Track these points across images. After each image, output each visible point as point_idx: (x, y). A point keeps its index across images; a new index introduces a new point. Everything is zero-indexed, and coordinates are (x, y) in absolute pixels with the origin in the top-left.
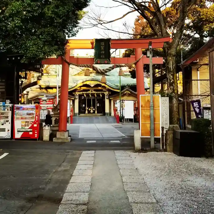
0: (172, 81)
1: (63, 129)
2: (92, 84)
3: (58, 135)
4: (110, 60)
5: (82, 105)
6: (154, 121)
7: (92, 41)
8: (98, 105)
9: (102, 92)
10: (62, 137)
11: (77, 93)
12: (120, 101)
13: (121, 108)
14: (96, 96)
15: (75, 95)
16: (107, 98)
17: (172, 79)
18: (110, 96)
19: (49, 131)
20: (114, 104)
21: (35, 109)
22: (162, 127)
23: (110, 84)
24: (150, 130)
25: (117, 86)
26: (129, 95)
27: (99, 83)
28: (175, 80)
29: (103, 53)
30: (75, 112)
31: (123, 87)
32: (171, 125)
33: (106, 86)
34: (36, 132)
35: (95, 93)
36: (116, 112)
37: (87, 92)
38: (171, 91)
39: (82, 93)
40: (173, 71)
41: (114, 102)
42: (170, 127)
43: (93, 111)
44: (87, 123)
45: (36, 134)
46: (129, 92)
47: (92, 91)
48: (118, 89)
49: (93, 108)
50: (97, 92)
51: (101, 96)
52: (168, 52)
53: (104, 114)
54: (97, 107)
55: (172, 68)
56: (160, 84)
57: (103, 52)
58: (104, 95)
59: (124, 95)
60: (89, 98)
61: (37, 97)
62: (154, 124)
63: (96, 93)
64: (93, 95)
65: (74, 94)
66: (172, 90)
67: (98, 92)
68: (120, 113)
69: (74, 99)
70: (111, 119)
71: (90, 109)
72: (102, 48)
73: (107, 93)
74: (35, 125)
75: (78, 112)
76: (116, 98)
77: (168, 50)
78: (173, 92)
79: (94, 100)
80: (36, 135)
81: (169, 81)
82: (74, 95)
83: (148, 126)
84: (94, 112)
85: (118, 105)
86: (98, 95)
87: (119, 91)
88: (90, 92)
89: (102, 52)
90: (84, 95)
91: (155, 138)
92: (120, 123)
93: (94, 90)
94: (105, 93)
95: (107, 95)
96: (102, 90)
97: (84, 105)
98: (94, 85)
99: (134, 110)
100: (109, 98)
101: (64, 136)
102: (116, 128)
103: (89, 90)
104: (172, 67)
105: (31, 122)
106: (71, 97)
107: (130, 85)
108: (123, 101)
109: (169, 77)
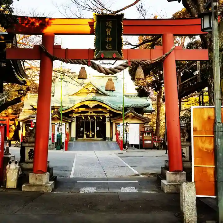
1: (40, 169)
2: (92, 104)
4: (121, 53)
5: (80, 129)
7: (90, 21)
8: (98, 128)
9: (103, 114)
10: (38, 183)
11: (75, 115)
12: (123, 124)
13: (125, 133)
14: (95, 119)
15: (72, 117)
16: (109, 120)
18: (111, 118)
19: (17, 171)
20: (116, 127)
23: (112, 105)
25: (120, 107)
26: (133, 117)
27: (99, 104)
29: (109, 41)
30: (72, 137)
31: (126, 109)
33: (108, 107)
35: (94, 115)
36: (119, 137)
37: (86, 114)
39: (80, 114)
41: (115, 125)
43: (92, 135)
44: (85, 150)
46: (133, 115)
47: (91, 113)
48: (120, 111)
49: (92, 132)
50: (96, 114)
51: (101, 118)
53: (105, 139)
54: (97, 130)
57: (110, 39)
58: (104, 117)
59: (127, 117)
60: (88, 121)
61: (28, 119)
64: (92, 117)
65: (70, 115)
67: (99, 114)
68: (124, 138)
69: (70, 121)
70: (113, 145)
71: (88, 133)
72: (109, 33)
73: (108, 114)
75: (75, 137)
76: (119, 121)
79: (93, 123)
84: (93, 137)
85: (121, 129)
86: (98, 117)
87: (121, 113)
88: (89, 114)
89: (107, 40)
90: (82, 118)
92: (124, 149)
93: (94, 112)
95: (108, 117)
97: (82, 129)
98: (93, 106)
99: (140, 135)
100: (110, 121)
102: (120, 157)
103: (88, 112)
106: (68, 120)
107: (134, 106)
108: (127, 125)
109: (212, 84)
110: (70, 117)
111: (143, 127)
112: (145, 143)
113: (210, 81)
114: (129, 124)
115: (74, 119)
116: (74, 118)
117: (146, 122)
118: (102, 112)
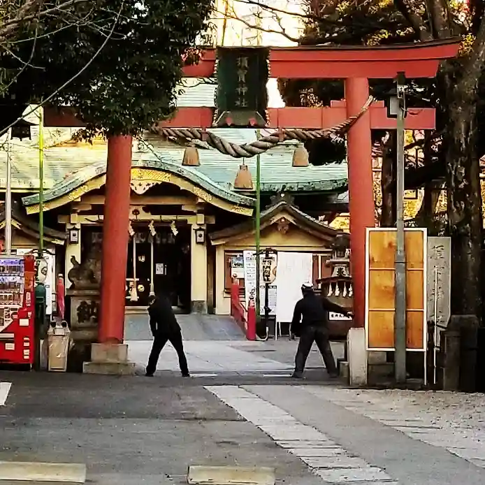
0: (462, 186)
1: (111, 335)
2: (141, 182)
3: (98, 352)
4: (264, 115)
6: (407, 305)
9: (180, 218)
10: (111, 360)
11: (77, 220)
12: (257, 254)
13: (262, 283)
14: (153, 233)
15: (69, 227)
16: (202, 240)
17: (464, 177)
18: (210, 231)
19: (67, 339)
20: (228, 266)
21: (23, 269)
22: (428, 323)
24: (395, 328)
26: (292, 230)
27: (167, 181)
28: (474, 184)
29: (242, 93)
31: (267, 197)
32: (454, 316)
33: (197, 191)
34: (27, 344)
35: (149, 222)
36: (241, 298)
38: (457, 218)
39: (94, 218)
40: (467, 153)
41: (227, 259)
42: (452, 319)
43: (138, 293)
45: (27, 348)
46: (291, 219)
47: (136, 212)
48: (245, 206)
49: (138, 283)
50: (157, 217)
51: (175, 232)
52: (452, 87)
53: (188, 306)
54: (157, 277)
55: (463, 141)
56: (422, 192)
57: (244, 90)
58: (185, 229)
59: (269, 229)
62: (407, 311)
63: (156, 222)
64: (141, 227)
65: (61, 221)
66: (463, 215)
67: (165, 217)
68: (258, 301)
69: (62, 243)
70: (223, 327)
72: (242, 78)
73: (201, 219)
74: (24, 322)
76: (239, 241)
77: (454, 81)
78: (467, 219)
80: (26, 352)
81: (453, 184)
82: (64, 226)
83: (390, 317)
85: (246, 271)
86: (163, 228)
87: (249, 213)
89: (239, 90)
91: (407, 352)
92: (259, 339)
93: (148, 209)
94: (191, 220)
95: (200, 229)
96: (181, 206)
98: (147, 188)
100: (207, 243)
101: (116, 355)
104: (466, 139)
105: (11, 312)
106: (54, 238)
107: (296, 189)
108: (270, 255)
109: (453, 172)
110: (62, 228)
111: (328, 266)
112: (331, 318)
113: (449, 164)
114: (276, 252)
115: (74, 235)
116: (75, 232)
117: (336, 249)
118: (176, 210)
